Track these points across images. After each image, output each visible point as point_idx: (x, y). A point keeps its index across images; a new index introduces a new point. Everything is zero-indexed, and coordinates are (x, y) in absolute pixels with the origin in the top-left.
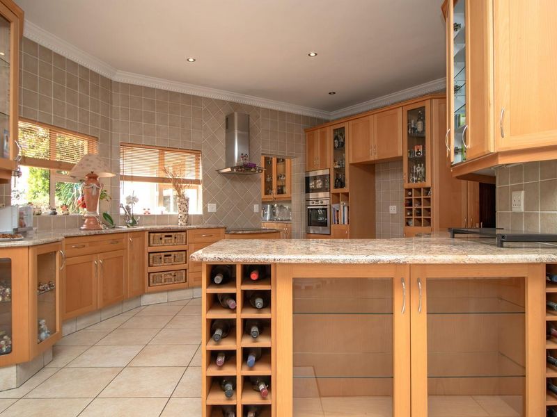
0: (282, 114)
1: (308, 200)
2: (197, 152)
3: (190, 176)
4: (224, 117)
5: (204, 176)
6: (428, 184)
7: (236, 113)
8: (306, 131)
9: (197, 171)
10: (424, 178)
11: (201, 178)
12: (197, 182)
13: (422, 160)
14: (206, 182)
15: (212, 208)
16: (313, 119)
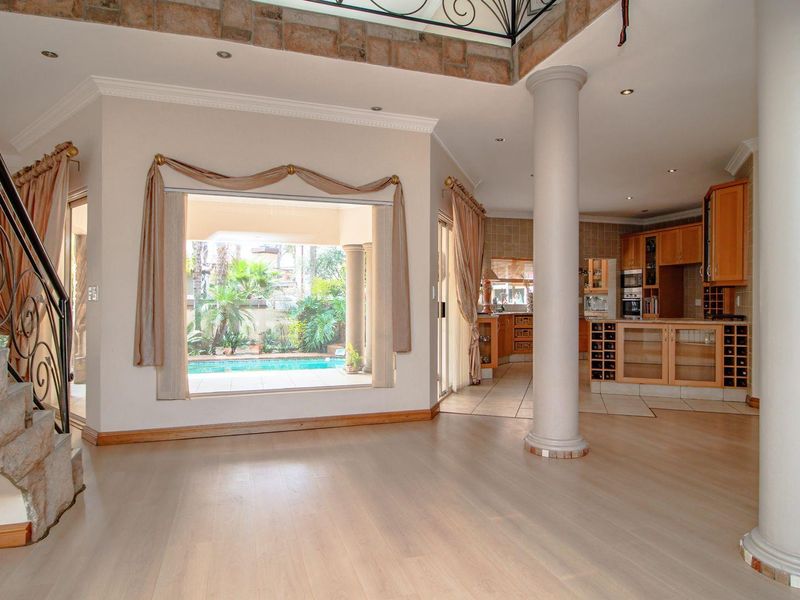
1: (622, 294)
8: (621, 237)
16: (630, 226)
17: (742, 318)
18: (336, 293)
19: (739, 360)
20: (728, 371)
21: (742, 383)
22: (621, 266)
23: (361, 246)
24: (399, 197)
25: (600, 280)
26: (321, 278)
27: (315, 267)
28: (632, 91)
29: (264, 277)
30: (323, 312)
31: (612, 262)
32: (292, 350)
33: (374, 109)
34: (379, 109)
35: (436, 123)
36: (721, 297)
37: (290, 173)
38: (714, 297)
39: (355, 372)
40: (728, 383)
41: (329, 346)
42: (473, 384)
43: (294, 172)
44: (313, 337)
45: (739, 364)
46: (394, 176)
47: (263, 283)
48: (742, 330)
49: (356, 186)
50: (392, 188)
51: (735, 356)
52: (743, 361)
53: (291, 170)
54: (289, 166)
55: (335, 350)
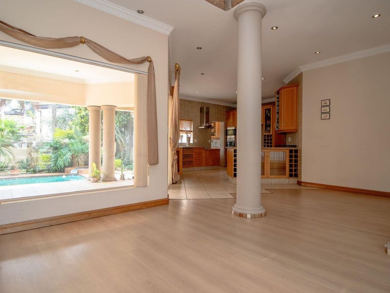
0: (218, 105)
1: (226, 138)
2: (191, 121)
3: (189, 129)
4: (199, 108)
5: (193, 129)
6: (271, 134)
7: (205, 107)
8: (226, 112)
9: (191, 127)
10: (270, 132)
11: (192, 130)
12: (191, 131)
13: (269, 126)
14: (194, 132)
15: (196, 141)
16: (229, 107)
17: (295, 146)
18: (70, 138)
19: (295, 165)
20: (291, 170)
21: (296, 176)
22: (226, 126)
23: (100, 107)
24: (151, 70)
25: (215, 132)
26: (60, 129)
27: (56, 122)
28: (277, 28)
29: (14, 129)
30: (62, 148)
31: (222, 124)
32: (40, 171)
33: (138, 12)
34: (142, 12)
35: (172, 30)
36: (271, 140)
37: (81, 42)
38: (268, 140)
39: (97, 181)
40: (291, 176)
41: (66, 169)
42: (173, 183)
43: (84, 42)
44: (55, 164)
45: (295, 167)
46: (148, 57)
47: (13, 132)
48: (296, 151)
49: (128, 58)
50: (147, 64)
51: (293, 163)
52: (296, 166)
53: (82, 41)
54: (81, 37)
55: (70, 170)
